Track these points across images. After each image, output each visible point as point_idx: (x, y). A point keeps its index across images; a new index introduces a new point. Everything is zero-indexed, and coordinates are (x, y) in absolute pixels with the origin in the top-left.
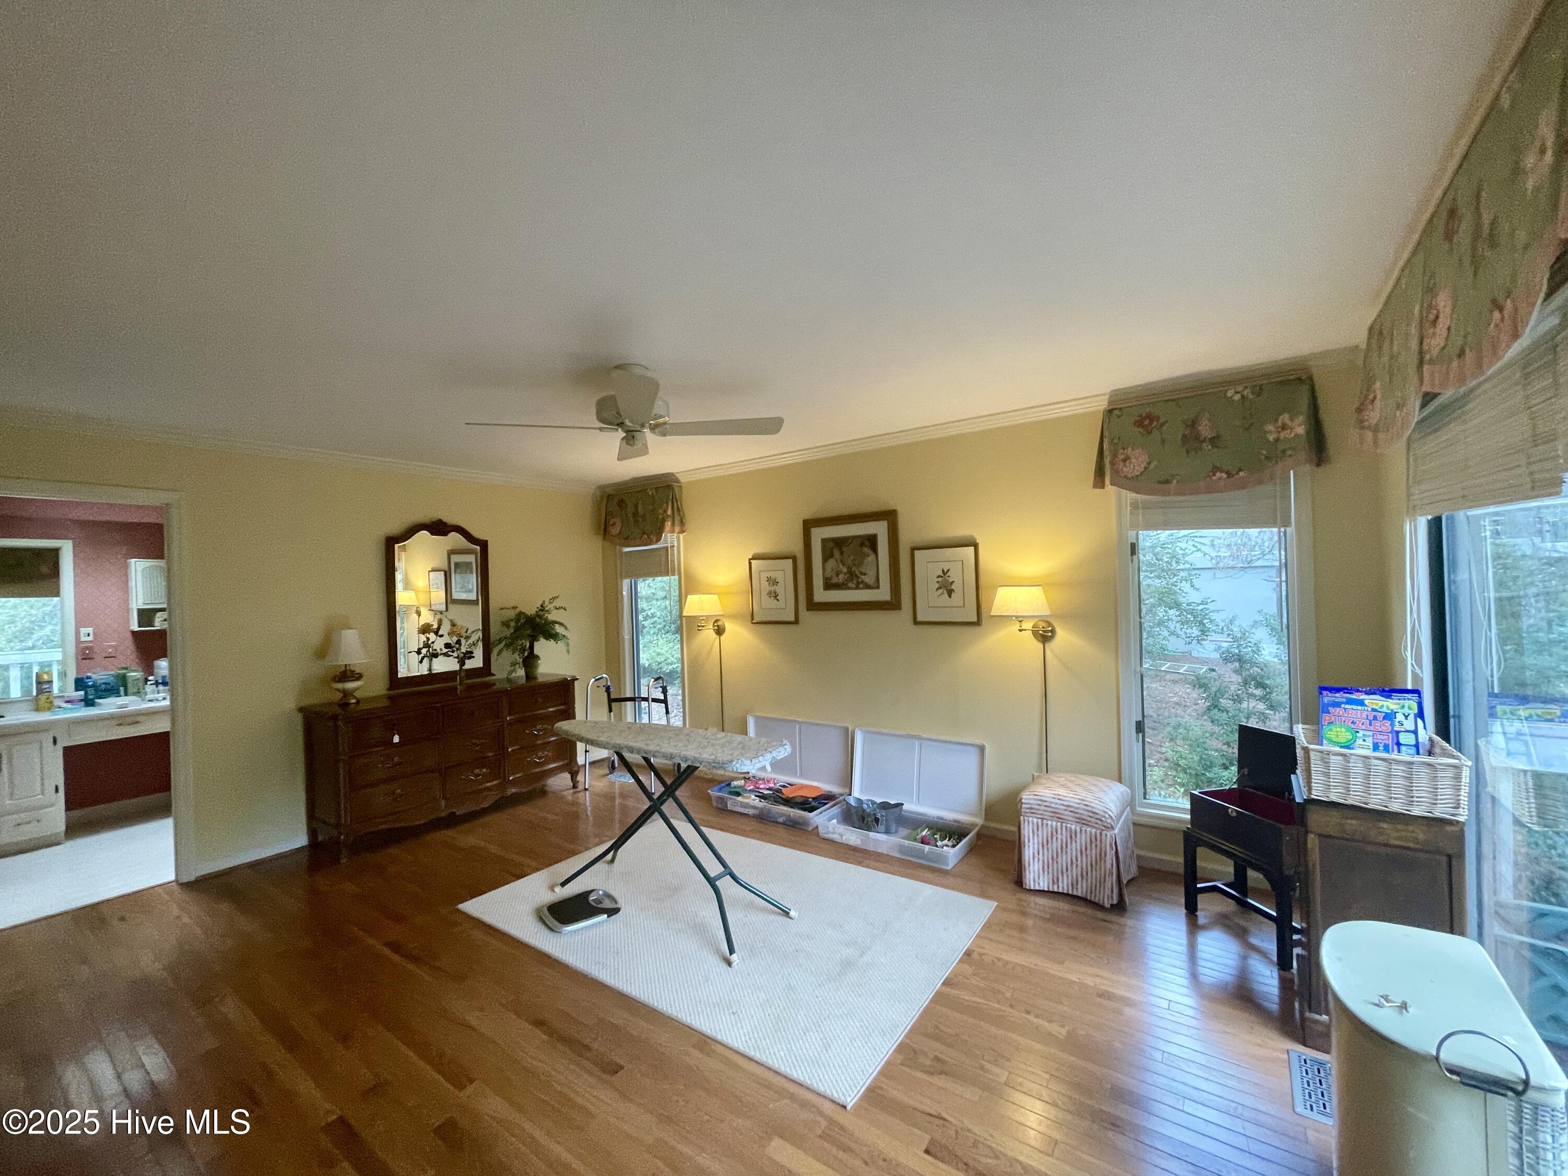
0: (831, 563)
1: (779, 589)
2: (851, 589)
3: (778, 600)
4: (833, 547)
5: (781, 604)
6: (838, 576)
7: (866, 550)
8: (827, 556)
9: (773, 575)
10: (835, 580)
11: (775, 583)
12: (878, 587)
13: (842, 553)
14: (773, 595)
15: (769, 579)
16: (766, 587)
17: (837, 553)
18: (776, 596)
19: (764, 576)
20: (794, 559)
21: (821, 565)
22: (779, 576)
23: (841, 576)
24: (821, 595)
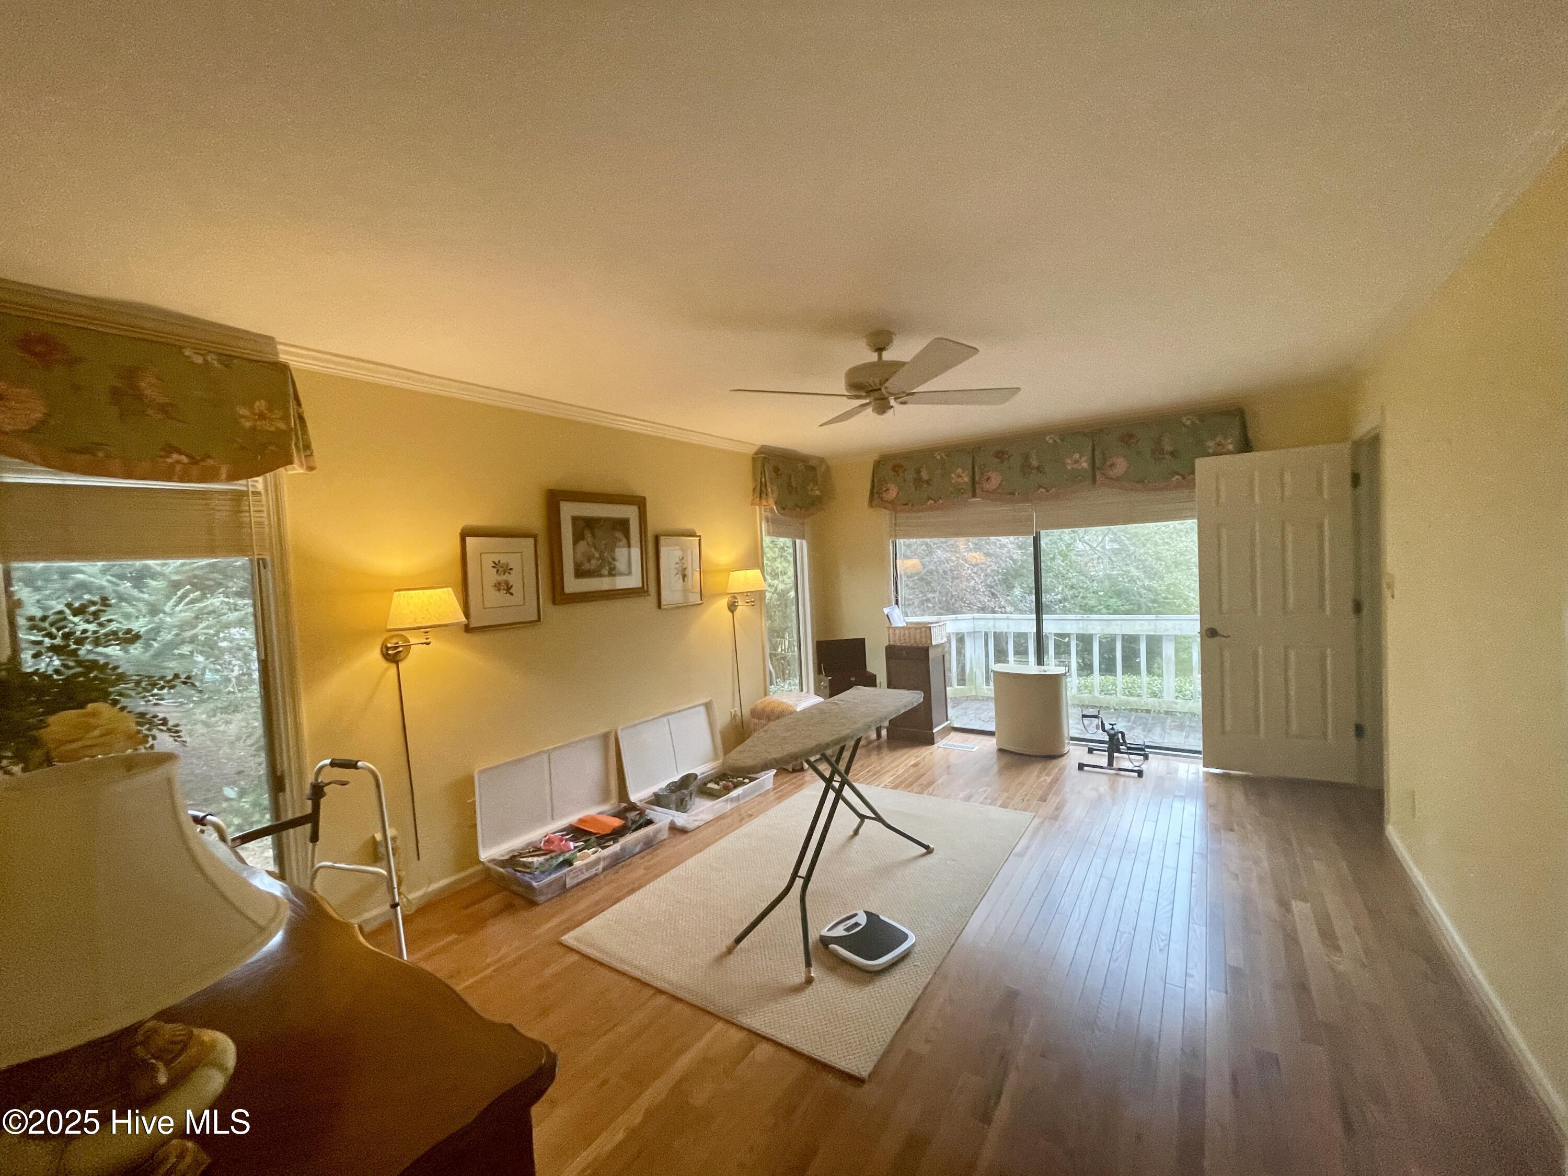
0: (582, 546)
1: (514, 579)
2: (605, 576)
3: (512, 594)
4: (584, 526)
5: (517, 598)
6: (589, 561)
7: (619, 535)
8: (578, 538)
9: (504, 559)
10: (586, 566)
11: (507, 570)
12: (630, 573)
13: (594, 536)
14: (504, 586)
15: (496, 565)
16: (492, 576)
17: (588, 535)
18: (508, 589)
19: (488, 560)
20: (535, 537)
21: (572, 546)
22: (514, 561)
23: (593, 562)
24: (572, 585)
